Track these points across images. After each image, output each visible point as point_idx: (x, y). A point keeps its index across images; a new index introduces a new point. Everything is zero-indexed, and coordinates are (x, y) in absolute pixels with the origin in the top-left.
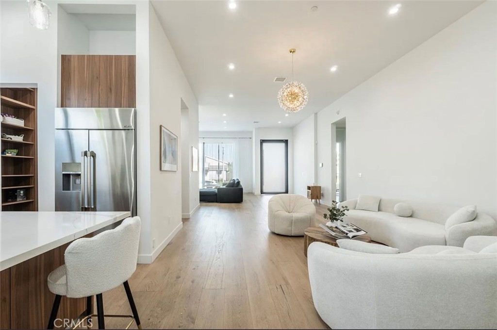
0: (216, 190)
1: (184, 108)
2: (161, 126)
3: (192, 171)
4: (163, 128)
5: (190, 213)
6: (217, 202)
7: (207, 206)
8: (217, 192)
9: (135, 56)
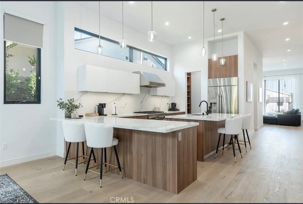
0: (277, 116)
1: (255, 65)
2: (247, 82)
3: (259, 102)
4: (248, 82)
5: (258, 127)
6: (277, 124)
7: (268, 126)
8: (277, 117)
9: (238, 55)
